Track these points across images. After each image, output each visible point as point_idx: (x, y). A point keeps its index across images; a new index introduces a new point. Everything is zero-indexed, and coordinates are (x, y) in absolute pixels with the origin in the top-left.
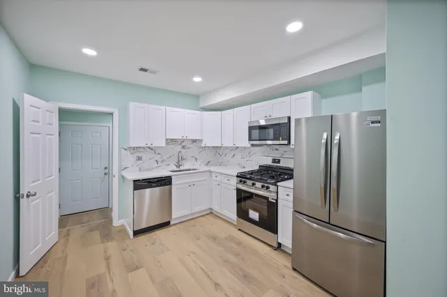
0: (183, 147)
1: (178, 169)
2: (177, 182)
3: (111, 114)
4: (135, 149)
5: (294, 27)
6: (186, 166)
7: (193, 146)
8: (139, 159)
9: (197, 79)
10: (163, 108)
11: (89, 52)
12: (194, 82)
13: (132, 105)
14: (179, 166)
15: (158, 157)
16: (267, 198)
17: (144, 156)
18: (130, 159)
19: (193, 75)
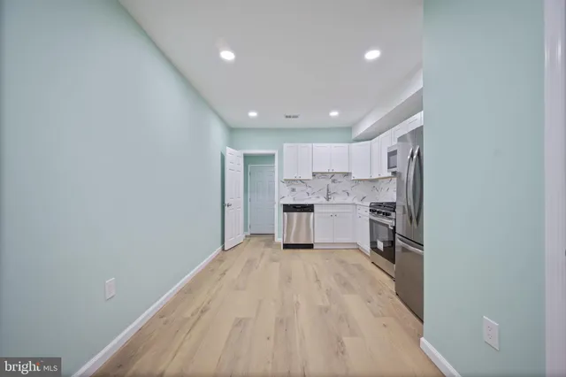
0: (334, 181)
1: (327, 202)
2: (320, 211)
3: (274, 155)
4: (289, 181)
5: (372, 55)
6: (336, 199)
7: (344, 180)
8: (293, 190)
9: (334, 114)
10: (310, 145)
11: (253, 114)
12: (330, 117)
13: (285, 145)
14: (328, 199)
15: (309, 190)
16: (387, 226)
17: (297, 188)
18: (286, 190)
19: (330, 111)
